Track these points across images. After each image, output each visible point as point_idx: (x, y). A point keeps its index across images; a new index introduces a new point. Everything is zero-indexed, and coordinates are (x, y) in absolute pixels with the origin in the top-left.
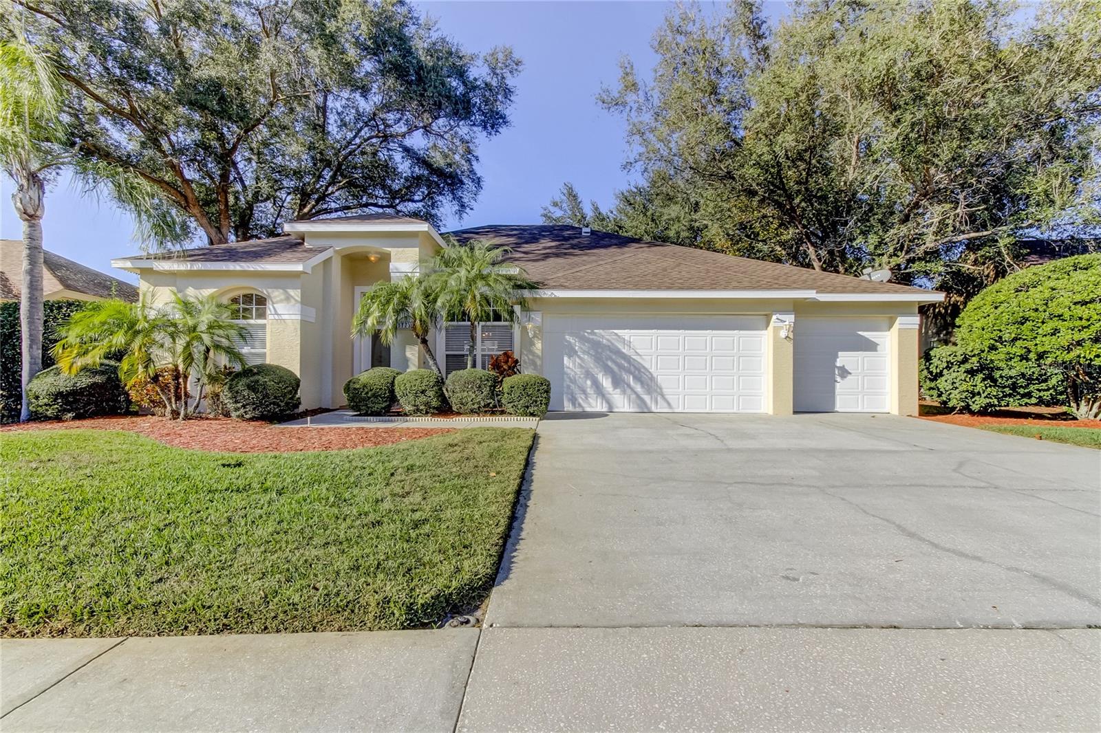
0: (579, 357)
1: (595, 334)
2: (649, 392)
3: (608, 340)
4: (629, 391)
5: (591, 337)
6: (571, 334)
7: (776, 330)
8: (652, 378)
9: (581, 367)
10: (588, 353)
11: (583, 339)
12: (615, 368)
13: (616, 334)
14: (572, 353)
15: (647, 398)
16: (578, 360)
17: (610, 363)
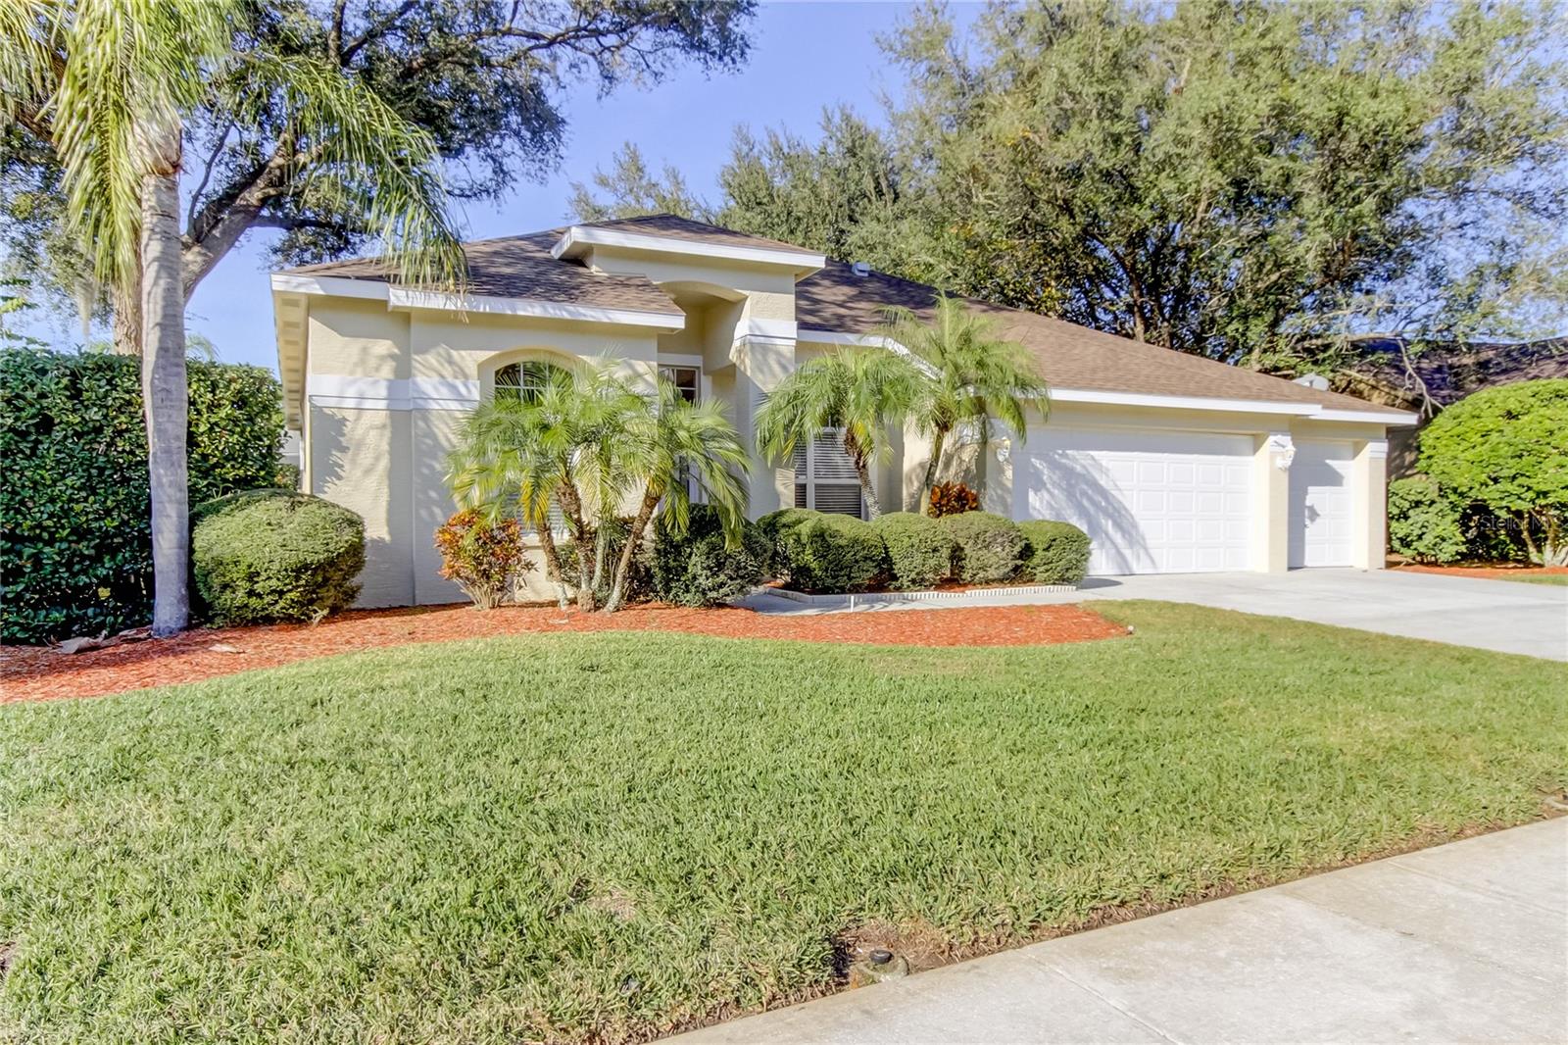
0: (1048, 491)
1: (1066, 456)
2: (1131, 544)
3: (1084, 467)
4: (1108, 544)
5: (1064, 461)
6: (1038, 456)
7: (1273, 456)
8: (1134, 526)
9: (1052, 508)
10: (1059, 487)
11: (1054, 465)
12: (1092, 510)
13: (1093, 458)
14: (1039, 485)
15: (1127, 553)
16: (1046, 496)
17: (1085, 503)
